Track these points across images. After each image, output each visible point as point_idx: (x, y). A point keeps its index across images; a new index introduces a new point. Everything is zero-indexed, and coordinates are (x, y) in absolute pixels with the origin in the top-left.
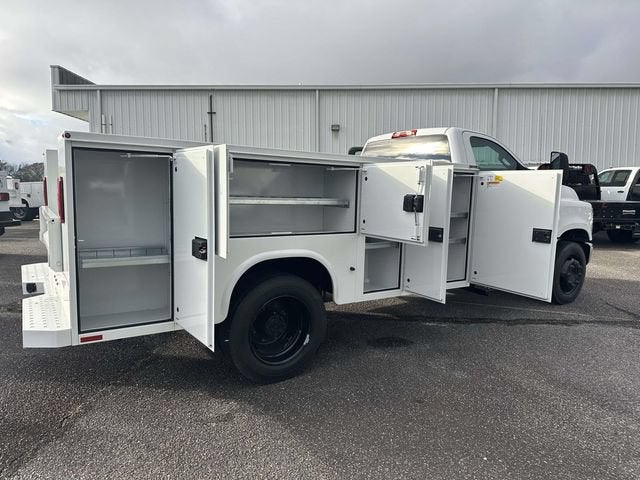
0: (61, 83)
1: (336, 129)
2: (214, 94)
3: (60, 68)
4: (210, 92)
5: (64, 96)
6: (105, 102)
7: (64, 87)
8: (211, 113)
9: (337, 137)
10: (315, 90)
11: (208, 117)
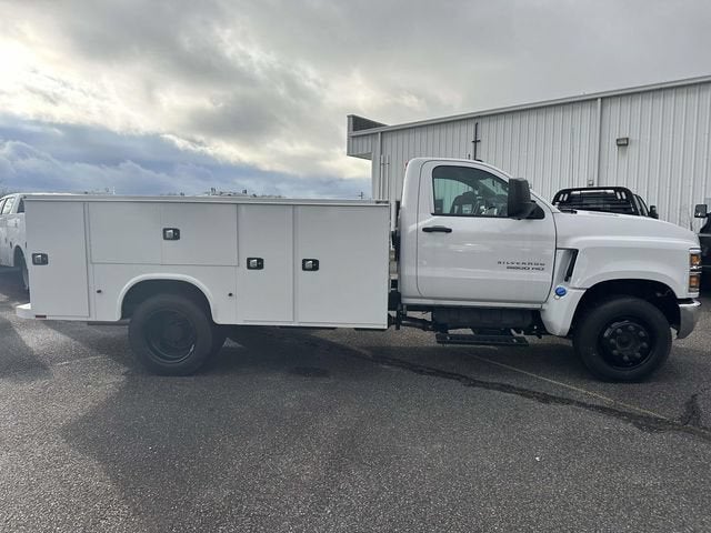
0: (354, 130)
1: (623, 144)
2: (479, 121)
3: (354, 117)
4: (476, 119)
5: (355, 141)
6: (384, 142)
7: (355, 133)
8: (476, 142)
9: (624, 153)
10: (596, 99)
11: (472, 145)
